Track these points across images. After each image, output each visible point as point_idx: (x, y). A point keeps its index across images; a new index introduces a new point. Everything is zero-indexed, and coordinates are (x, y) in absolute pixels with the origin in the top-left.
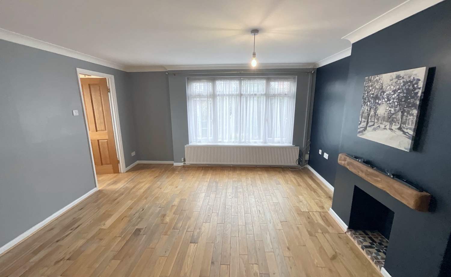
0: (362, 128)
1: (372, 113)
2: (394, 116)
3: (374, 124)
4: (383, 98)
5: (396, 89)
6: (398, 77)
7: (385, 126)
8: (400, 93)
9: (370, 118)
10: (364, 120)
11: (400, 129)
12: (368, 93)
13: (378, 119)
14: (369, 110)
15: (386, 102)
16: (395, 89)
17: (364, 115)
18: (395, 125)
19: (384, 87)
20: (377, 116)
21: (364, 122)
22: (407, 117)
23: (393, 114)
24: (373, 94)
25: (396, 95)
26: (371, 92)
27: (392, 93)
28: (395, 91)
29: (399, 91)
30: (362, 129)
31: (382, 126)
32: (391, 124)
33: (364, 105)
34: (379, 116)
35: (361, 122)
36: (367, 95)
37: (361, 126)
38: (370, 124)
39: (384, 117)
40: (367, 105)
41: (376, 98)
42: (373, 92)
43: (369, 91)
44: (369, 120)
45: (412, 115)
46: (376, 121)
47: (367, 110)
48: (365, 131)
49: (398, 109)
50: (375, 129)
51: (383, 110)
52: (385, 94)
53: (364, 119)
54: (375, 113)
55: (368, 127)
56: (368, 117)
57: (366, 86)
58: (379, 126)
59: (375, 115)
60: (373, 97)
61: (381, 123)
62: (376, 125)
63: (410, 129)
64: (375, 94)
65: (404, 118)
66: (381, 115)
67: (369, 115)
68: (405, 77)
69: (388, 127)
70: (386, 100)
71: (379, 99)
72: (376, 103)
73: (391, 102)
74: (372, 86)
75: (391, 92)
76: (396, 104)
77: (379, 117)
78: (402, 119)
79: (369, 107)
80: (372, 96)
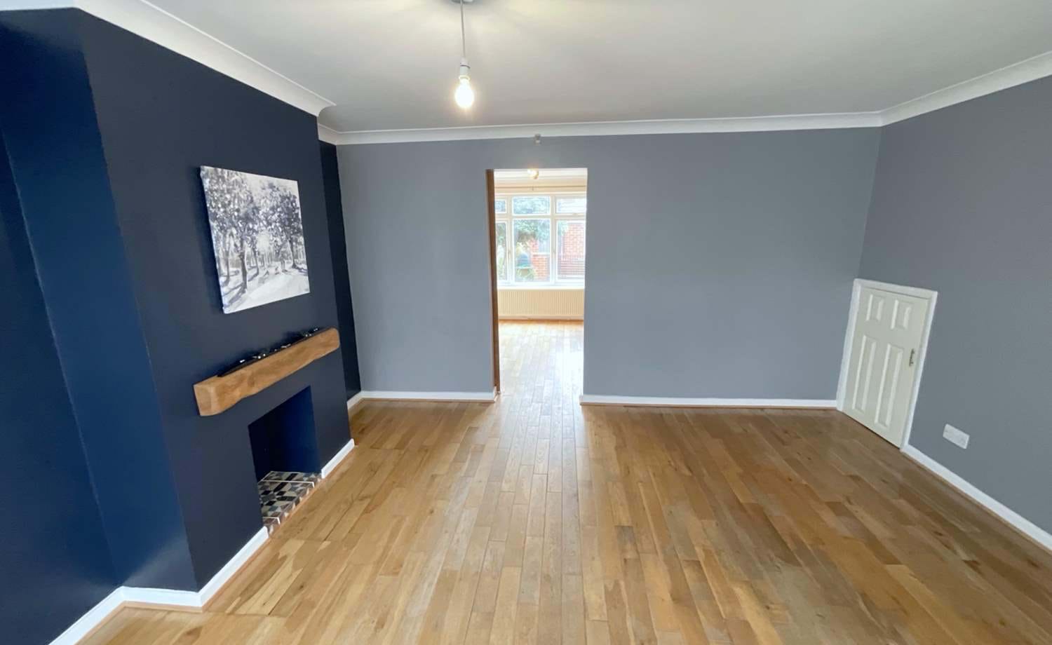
0: (236, 288)
1: (248, 250)
2: (283, 250)
3: (258, 270)
4: (260, 221)
5: (274, 206)
6: (271, 186)
7: (276, 269)
8: (280, 212)
9: (246, 261)
10: (235, 269)
11: (294, 266)
12: (224, 206)
13: (262, 261)
14: (239, 245)
15: (266, 227)
16: (272, 205)
17: (230, 257)
18: (288, 263)
19: (255, 199)
20: (259, 254)
21: (237, 273)
22: (296, 247)
23: (281, 247)
24: (238, 210)
25: (276, 215)
26: (232, 206)
27: (271, 212)
28: (273, 209)
29: (279, 210)
30: (236, 291)
31: (272, 271)
32: (283, 263)
33: (225, 236)
34: (263, 253)
35: (228, 276)
36: (225, 212)
37: (231, 285)
38: (250, 273)
39: (270, 254)
40: (231, 234)
41: (247, 219)
42: (237, 207)
43: (227, 202)
44: (247, 267)
45: (300, 244)
46: (259, 264)
47: (235, 245)
48: (244, 292)
49: (284, 237)
50: (262, 281)
51: (265, 241)
52: (261, 212)
53: (233, 267)
54: (253, 249)
55: (249, 281)
56: (242, 260)
57: (216, 191)
58: (267, 273)
59: (255, 252)
60: (239, 218)
61: (269, 266)
62: (262, 273)
63: (303, 262)
64: (242, 211)
65: (295, 250)
66: (264, 251)
67: (242, 256)
68: (280, 188)
69: (280, 269)
70: (265, 223)
71: (254, 223)
72: (249, 229)
73: (273, 227)
74: (229, 192)
75: (268, 209)
76: (280, 229)
77: (263, 255)
78: (292, 251)
79: (237, 238)
80: (236, 214)
